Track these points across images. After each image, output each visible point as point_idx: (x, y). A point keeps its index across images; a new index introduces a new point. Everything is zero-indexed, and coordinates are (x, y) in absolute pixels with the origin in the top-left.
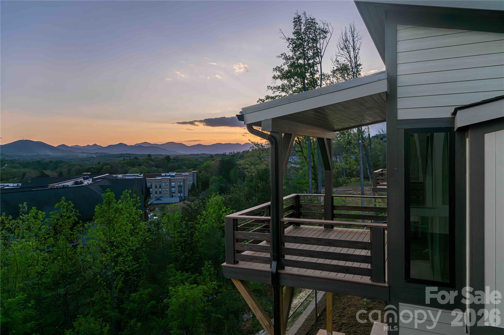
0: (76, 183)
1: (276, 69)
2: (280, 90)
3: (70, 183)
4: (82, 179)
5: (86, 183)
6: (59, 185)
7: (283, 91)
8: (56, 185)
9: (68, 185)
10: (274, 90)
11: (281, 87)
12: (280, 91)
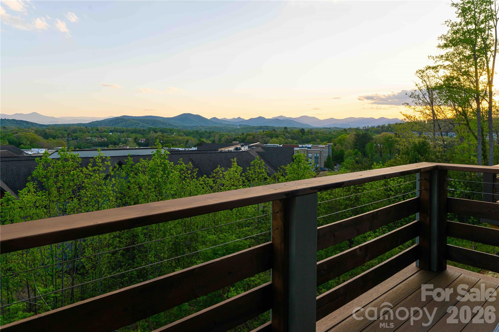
0: (237, 149)
1: (441, 37)
2: (443, 59)
3: (232, 149)
4: (240, 146)
5: (243, 149)
6: (225, 150)
7: (447, 60)
8: (224, 149)
9: (231, 150)
10: (436, 60)
11: (444, 56)
12: (443, 61)
